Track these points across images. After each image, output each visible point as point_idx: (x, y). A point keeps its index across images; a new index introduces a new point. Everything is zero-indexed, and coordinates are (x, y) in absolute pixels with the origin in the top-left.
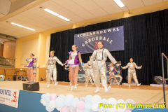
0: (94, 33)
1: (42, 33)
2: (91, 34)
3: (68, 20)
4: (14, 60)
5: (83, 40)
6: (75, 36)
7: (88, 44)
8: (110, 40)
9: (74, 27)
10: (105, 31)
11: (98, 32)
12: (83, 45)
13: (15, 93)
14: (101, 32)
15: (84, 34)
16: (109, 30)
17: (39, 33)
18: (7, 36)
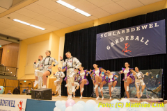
0: (123, 31)
1: (53, 32)
2: (119, 32)
3: (88, 15)
4: (15, 68)
5: (107, 42)
6: (97, 35)
7: (115, 45)
8: (145, 40)
9: (96, 24)
10: (138, 28)
11: (128, 30)
12: (108, 48)
13: (21, 103)
14: (133, 29)
15: (110, 34)
16: (144, 27)
17: (49, 34)
18: (8, 37)
